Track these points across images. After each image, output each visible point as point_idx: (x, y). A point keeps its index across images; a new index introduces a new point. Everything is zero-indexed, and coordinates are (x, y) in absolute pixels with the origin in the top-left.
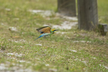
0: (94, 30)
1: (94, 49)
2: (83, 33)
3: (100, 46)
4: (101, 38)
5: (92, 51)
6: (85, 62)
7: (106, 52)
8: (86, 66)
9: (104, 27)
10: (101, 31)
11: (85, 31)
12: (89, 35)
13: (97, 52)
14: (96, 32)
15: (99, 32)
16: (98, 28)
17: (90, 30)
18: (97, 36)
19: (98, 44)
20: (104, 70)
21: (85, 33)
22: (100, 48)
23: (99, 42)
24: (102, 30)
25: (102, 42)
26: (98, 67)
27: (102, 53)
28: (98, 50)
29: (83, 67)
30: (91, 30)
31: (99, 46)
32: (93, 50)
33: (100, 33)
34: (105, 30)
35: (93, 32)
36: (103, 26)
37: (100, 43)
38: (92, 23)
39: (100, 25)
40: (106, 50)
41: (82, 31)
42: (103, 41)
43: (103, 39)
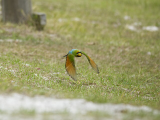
0: (26, 23)
1: (27, 51)
2: (9, 28)
3: (35, 47)
4: (36, 34)
5: (24, 54)
6: (13, 71)
7: (44, 55)
8: (15, 78)
9: (41, 17)
10: (37, 25)
11: (13, 25)
12: (19, 31)
13: (31, 56)
14: (29, 26)
15: (33, 25)
16: (31, 20)
17: (20, 23)
18: (31, 32)
19: (33, 44)
20: (41, 82)
21: (13, 28)
22: (35, 50)
23: (33, 40)
24: (38, 23)
25: (38, 41)
26: (33, 78)
27: (39, 56)
28: (33, 53)
29: (11, 79)
30: (22, 22)
31: (33, 46)
32: (25, 52)
33: (35, 28)
34: (42, 23)
35: (24, 26)
36: (39, 16)
37: (35, 42)
38: (23, 12)
39: (34, 15)
40: (44, 51)
41: (8, 24)
42: (40, 40)
43: (40, 36)
